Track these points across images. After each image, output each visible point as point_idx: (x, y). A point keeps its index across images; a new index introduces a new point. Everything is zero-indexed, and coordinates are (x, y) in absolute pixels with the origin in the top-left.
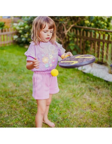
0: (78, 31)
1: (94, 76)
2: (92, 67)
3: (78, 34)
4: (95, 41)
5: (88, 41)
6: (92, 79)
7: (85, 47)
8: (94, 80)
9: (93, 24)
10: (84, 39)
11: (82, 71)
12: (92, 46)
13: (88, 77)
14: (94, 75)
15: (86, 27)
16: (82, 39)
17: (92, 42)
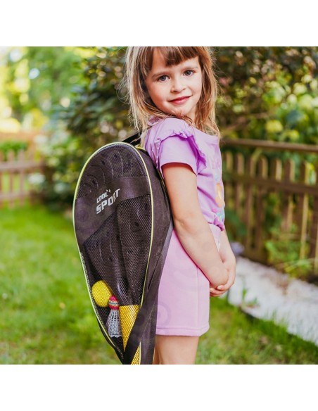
0: (240, 158)
1: (291, 336)
2: (285, 294)
3: (241, 170)
4: (302, 196)
5: (274, 197)
6: (279, 348)
7: (263, 217)
8: (290, 353)
9: (294, 135)
10: (260, 187)
11: (240, 310)
12: (290, 215)
13: (265, 340)
14: (292, 330)
15: (270, 143)
16: (254, 190)
17: (290, 198)
